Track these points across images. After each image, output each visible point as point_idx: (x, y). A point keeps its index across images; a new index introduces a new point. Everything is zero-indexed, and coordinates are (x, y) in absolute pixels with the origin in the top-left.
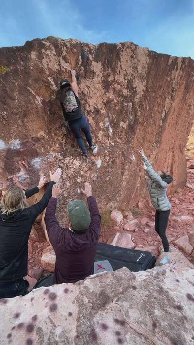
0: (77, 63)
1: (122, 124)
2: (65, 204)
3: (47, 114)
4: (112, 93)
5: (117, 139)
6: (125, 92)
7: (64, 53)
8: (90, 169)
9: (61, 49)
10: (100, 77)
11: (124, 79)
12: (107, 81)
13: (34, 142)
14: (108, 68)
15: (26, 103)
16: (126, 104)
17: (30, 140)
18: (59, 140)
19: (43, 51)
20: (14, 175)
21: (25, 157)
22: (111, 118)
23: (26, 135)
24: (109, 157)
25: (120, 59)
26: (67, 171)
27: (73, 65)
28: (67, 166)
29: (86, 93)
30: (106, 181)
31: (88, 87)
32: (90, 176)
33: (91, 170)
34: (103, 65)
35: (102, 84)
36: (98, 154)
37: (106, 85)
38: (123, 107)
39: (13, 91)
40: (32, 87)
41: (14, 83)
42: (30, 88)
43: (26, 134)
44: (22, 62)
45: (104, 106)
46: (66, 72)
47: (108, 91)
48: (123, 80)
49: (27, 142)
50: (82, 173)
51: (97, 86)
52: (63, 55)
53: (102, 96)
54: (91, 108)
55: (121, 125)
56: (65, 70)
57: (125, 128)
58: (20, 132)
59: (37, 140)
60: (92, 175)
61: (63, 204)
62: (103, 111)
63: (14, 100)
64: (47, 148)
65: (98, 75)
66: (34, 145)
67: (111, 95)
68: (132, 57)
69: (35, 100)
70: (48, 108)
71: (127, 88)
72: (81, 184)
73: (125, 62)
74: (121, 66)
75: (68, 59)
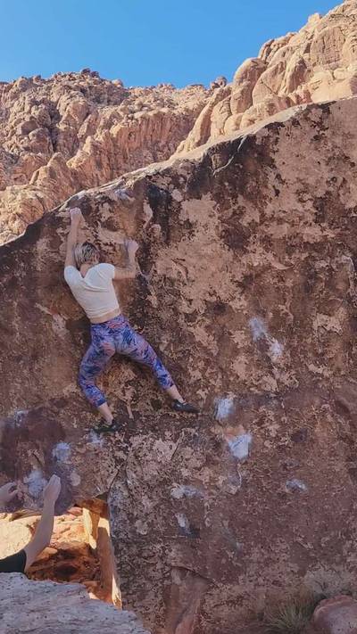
0: (140, 222)
1: (319, 320)
2: (145, 554)
3: (79, 345)
4: (260, 250)
5: (312, 367)
6: (312, 233)
7: (106, 215)
8: (209, 462)
9: (98, 210)
10: (212, 226)
11: (301, 201)
12: (238, 227)
13: (55, 408)
14: (235, 197)
15: (35, 334)
16: (323, 264)
17: (47, 404)
18: (115, 396)
19: (60, 231)
20: (19, 481)
21: (38, 442)
22: (271, 315)
23: (38, 396)
24: (281, 423)
25: (272, 163)
26: (138, 469)
27: (131, 229)
28: (137, 457)
29: (174, 276)
30: (283, 496)
31: (176, 261)
32: (212, 480)
33: (215, 463)
34: (218, 197)
35: (222, 241)
36: (235, 419)
37: (235, 238)
38: (314, 276)
39: (9, 318)
40: (45, 302)
41: (10, 304)
42: (41, 303)
43: (39, 393)
44: (22, 264)
45: (240, 290)
46: (114, 250)
47: (246, 251)
48: (299, 207)
49: (41, 409)
50: (185, 473)
51: (208, 250)
52: (103, 220)
53: (227, 268)
54: (198, 305)
55: (315, 325)
56: (111, 248)
57: (338, 328)
58: (27, 390)
59: (63, 402)
60: (221, 479)
61: (139, 555)
62: (240, 303)
63: (12, 333)
64: (85, 418)
65: (206, 226)
66: (57, 413)
67: (257, 257)
68: (316, 138)
69: (50, 325)
70: (80, 333)
71: (319, 219)
72: (187, 504)
73: (292, 161)
74: (278, 176)
75: (117, 223)
